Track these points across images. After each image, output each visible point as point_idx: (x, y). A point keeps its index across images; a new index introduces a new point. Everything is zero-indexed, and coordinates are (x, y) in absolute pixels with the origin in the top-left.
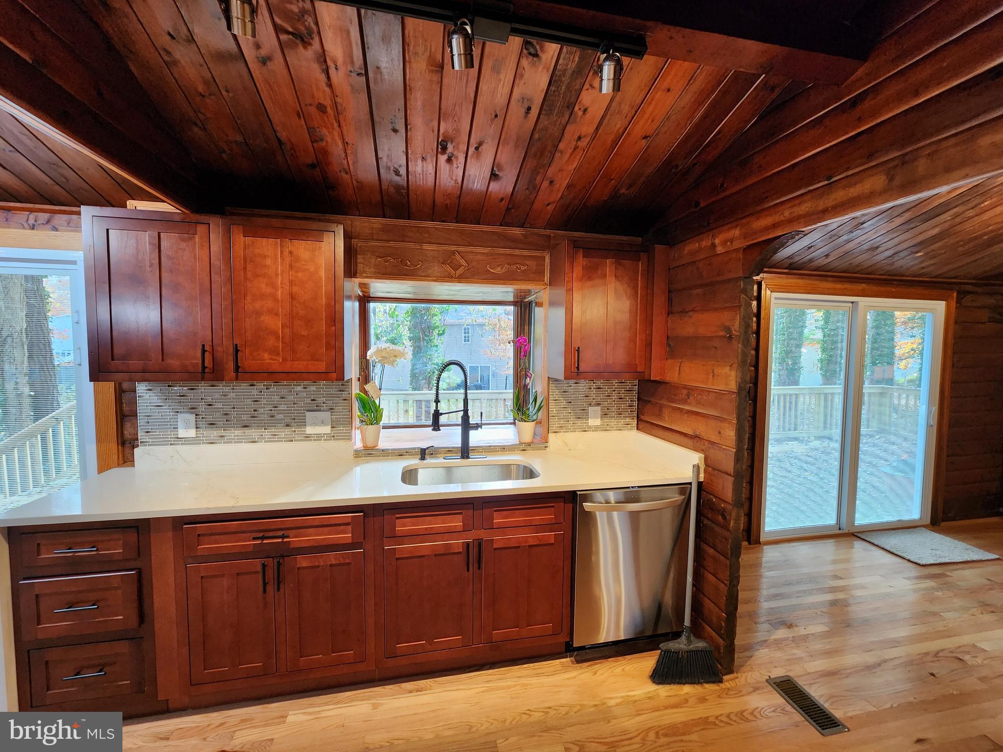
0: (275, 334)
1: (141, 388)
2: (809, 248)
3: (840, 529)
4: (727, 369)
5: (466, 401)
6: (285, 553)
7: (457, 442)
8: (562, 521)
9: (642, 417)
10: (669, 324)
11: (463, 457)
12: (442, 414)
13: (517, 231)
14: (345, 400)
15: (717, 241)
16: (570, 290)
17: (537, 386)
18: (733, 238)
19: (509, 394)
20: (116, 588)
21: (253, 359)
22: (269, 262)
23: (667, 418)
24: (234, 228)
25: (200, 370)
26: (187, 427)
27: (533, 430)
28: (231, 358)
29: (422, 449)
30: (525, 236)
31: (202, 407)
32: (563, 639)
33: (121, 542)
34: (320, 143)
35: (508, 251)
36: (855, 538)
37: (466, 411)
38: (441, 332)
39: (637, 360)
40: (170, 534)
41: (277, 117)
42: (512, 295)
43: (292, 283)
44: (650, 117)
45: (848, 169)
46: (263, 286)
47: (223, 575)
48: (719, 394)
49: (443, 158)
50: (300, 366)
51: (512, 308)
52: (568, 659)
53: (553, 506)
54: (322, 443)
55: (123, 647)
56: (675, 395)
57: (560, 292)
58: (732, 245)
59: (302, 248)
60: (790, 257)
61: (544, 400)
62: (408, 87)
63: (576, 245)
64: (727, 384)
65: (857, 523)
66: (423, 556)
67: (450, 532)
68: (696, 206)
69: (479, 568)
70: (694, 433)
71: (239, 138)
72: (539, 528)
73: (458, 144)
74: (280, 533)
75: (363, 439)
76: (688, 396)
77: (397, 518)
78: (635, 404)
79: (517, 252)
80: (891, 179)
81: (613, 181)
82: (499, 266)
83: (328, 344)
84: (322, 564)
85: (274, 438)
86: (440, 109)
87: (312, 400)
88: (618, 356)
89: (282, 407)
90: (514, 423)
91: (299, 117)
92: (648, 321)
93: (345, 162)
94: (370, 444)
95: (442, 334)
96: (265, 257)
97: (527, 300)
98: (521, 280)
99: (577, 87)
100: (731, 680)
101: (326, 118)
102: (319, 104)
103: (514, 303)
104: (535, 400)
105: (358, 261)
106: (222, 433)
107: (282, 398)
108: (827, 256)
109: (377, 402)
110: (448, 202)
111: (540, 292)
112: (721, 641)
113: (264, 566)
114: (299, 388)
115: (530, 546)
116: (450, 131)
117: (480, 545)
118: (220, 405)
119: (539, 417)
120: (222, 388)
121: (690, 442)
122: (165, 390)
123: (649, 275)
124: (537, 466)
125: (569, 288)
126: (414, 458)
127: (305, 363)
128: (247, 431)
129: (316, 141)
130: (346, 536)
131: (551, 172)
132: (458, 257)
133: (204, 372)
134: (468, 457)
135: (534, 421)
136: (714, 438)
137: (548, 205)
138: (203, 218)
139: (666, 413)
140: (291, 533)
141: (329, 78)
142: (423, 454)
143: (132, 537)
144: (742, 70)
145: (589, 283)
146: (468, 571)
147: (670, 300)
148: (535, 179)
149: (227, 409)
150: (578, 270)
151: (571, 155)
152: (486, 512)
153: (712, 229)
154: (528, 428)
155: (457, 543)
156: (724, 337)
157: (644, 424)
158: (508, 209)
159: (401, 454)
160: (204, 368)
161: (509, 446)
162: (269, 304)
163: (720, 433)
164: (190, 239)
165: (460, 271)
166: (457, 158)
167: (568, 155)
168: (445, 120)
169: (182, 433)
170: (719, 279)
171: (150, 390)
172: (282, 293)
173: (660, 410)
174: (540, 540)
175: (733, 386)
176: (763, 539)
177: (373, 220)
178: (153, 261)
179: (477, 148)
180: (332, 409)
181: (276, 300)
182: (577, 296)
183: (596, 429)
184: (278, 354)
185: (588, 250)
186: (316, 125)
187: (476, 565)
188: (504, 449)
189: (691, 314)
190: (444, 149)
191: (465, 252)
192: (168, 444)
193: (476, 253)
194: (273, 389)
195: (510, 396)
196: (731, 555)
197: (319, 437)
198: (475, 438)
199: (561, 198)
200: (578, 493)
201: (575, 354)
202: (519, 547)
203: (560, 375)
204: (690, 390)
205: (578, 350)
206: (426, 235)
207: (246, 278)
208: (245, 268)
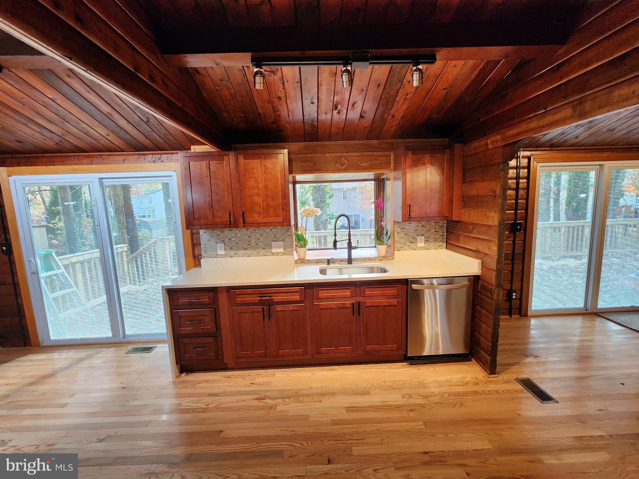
0: (259, 205)
1: (202, 232)
2: (562, 134)
3: (586, 310)
4: (493, 214)
5: (349, 235)
6: (271, 304)
7: (346, 256)
8: (401, 294)
9: (449, 242)
10: (463, 189)
11: (349, 263)
12: (338, 241)
13: (375, 142)
14: (290, 235)
15: (489, 142)
16: (404, 174)
17: (388, 225)
18: (497, 140)
19: (373, 231)
20: (207, 315)
21: (251, 217)
22: (255, 171)
23: (462, 242)
24: (239, 156)
25: (229, 223)
26: (221, 250)
27: (386, 249)
28: (241, 217)
29: (328, 259)
30: (379, 144)
31: (227, 240)
32: (402, 353)
33: (207, 296)
34: (278, 112)
35: (370, 153)
36: (596, 316)
37: (350, 240)
38: (331, 196)
39: (444, 210)
40: (225, 294)
41: (259, 103)
42: (373, 176)
43: (266, 180)
44: (446, 79)
45: (554, 104)
46: (253, 183)
47: (246, 312)
48: (490, 227)
49: (335, 112)
50: (271, 219)
51: (373, 182)
52: (405, 363)
53: (396, 287)
54: (280, 257)
55: (210, 340)
56: (466, 228)
57: (399, 174)
58: (496, 144)
59: (269, 163)
60: (550, 140)
61: (392, 233)
62: (319, 84)
63: (408, 148)
64: (493, 221)
65: (599, 307)
66: (332, 308)
67: (344, 298)
68: (478, 121)
69: (359, 315)
70: (476, 249)
71: (243, 115)
72: (389, 297)
73: (343, 105)
74: (269, 295)
75: (299, 255)
76: (473, 228)
77: (320, 290)
78: (445, 234)
79: (375, 153)
80: (574, 111)
81: (428, 112)
82: (365, 162)
83: (283, 208)
84: (287, 309)
85: (258, 254)
86: (334, 91)
87: (274, 236)
88: (433, 208)
89: (261, 240)
90: (375, 247)
91: (269, 103)
92: (450, 188)
93: (288, 119)
94: (302, 257)
95: (331, 197)
96: (253, 169)
97: (382, 178)
98: (378, 169)
99: (404, 72)
100: (494, 377)
101: (281, 102)
102: (279, 96)
103: (374, 180)
104: (387, 233)
105: (293, 165)
106: (236, 252)
107: (261, 235)
108: (577, 137)
109: (304, 236)
110: (338, 131)
111: (388, 174)
112: (489, 358)
113: (263, 309)
114: (268, 230)
115: (384, 306)
116: (339, 100)
117: (359, 304)
118: (234, 239)
119: (389, 243)
120: (235, 231)
121: (474, 254)
122: (212, 232)
123: (451, 161)
124: (387, 267)
125: (404, 172)
126: (324, 264)
127: (273, 218)
128: (246, 251)
129: (276, 112)
130: (297, 297)
131: (392, 112)
132: (343, 159)
133: (230, 224)
134: (351, 264)
135: (386, 244)
136: (487, 251)
137: (392, 127)
138: (226, 153)
139: (462, 239)
140: (274, 295)
141: (284, 86)
142: (329, 262)
143: (212, 294)
144: (490, 59)
145: (415, 169)
146: (354, 316)
147: (464, 175)
148: (384, 116)
149: (238, 241)
150: (409, 161)
151: (403, 102)
152: (362, 288)
153: (486, 135)
154: (383, 248)
155: (348, 303)
156: (492, 195)
157: (450, 245)
158: (369, 132)
159: (318, 262)
160: (230, 222)
161: (373, 258)
162: (256, 191)
163: (489, 248)
164: (221, 163)
165: (344, 167)
166: (342, 111)
167: (401, 103)
168: (336, 95)
169: (219, 252)
170: (490, 163)
171: (205, 233)
172: (261, 185)
173: (459, 237)
174: (389, 303)
175: (496, 223)
176: (529, 313)
177: (300, 143)
178: (207, 175)
179: (353, 106)
180: (283, 240)
181: (259, 189)
182: (409, 176)
183: (422, 248)
184: (261, 214)
185: (415, 150)
186: (276, 105)
187: (357, 314)
188: (370, 259)
189: (475, 183)
190: (336, 108)
191: (346, 156)
192: (213, 258)
193: (353, 156)
194: (257, 231)
195: (373, 232)
196: (495, 313)
197: (278, 254)
198: (355, 254)
199: (399, 123)
200: (409, 280)
201: (408, 208)
202: (379, 306)
203: (400, 220)
204: (475, 225)
205: (410, 206)
206: (327, 149)
207: (246, 180)
208: (245, 175)
